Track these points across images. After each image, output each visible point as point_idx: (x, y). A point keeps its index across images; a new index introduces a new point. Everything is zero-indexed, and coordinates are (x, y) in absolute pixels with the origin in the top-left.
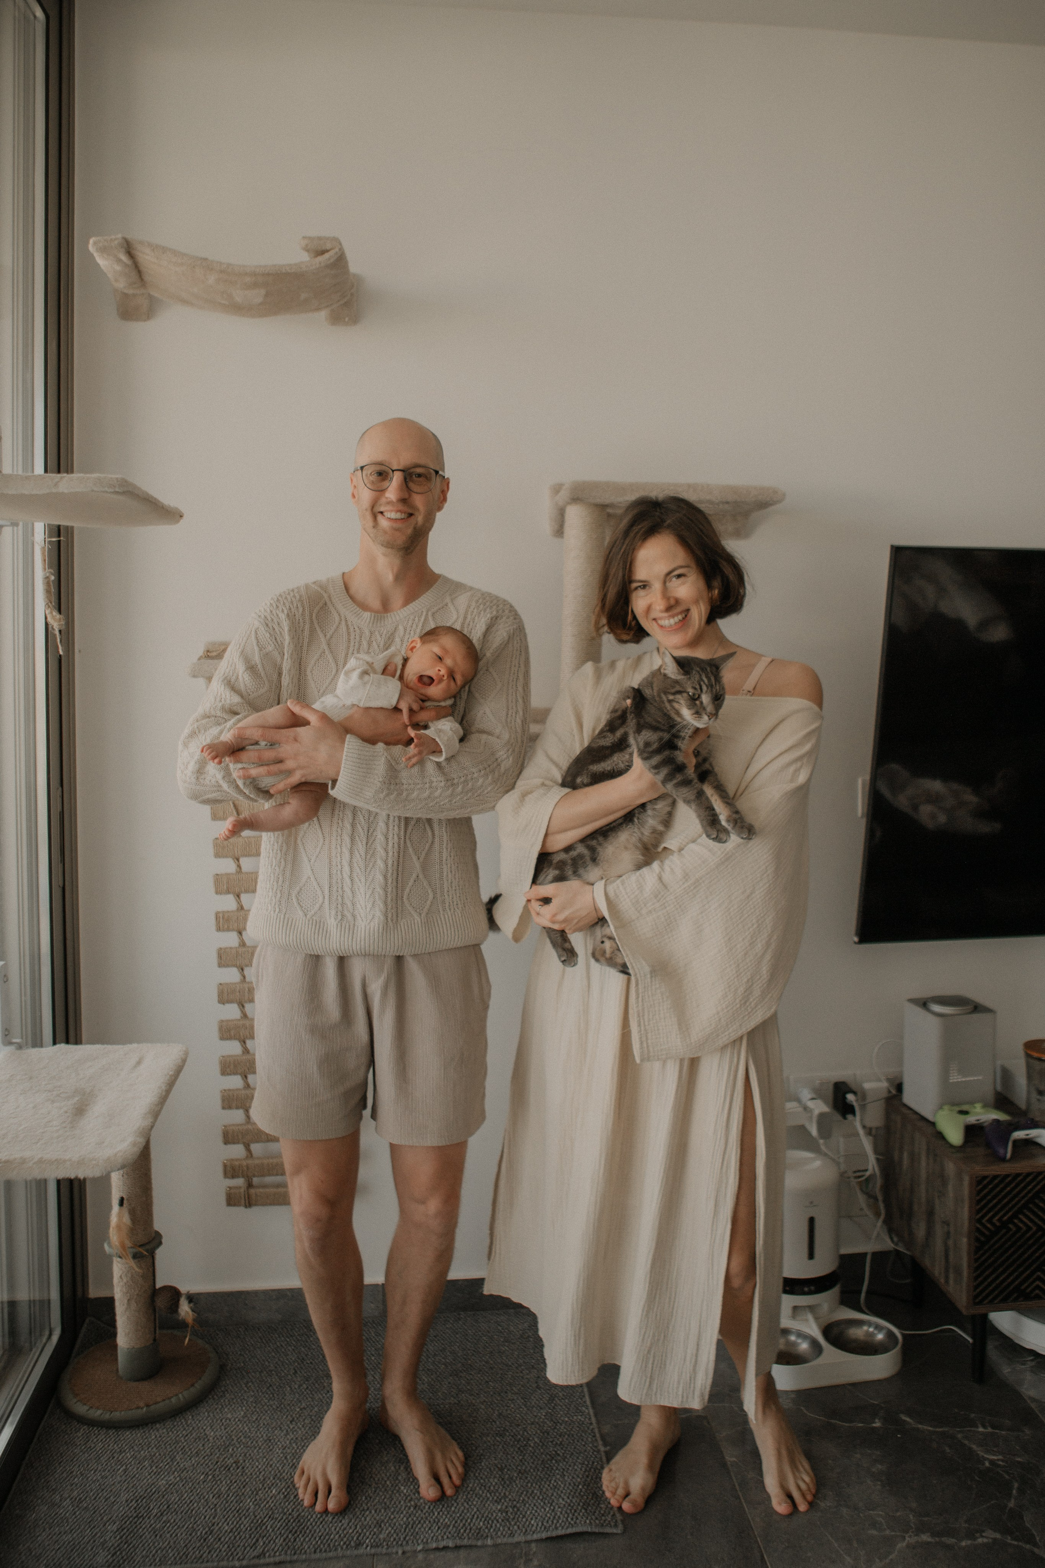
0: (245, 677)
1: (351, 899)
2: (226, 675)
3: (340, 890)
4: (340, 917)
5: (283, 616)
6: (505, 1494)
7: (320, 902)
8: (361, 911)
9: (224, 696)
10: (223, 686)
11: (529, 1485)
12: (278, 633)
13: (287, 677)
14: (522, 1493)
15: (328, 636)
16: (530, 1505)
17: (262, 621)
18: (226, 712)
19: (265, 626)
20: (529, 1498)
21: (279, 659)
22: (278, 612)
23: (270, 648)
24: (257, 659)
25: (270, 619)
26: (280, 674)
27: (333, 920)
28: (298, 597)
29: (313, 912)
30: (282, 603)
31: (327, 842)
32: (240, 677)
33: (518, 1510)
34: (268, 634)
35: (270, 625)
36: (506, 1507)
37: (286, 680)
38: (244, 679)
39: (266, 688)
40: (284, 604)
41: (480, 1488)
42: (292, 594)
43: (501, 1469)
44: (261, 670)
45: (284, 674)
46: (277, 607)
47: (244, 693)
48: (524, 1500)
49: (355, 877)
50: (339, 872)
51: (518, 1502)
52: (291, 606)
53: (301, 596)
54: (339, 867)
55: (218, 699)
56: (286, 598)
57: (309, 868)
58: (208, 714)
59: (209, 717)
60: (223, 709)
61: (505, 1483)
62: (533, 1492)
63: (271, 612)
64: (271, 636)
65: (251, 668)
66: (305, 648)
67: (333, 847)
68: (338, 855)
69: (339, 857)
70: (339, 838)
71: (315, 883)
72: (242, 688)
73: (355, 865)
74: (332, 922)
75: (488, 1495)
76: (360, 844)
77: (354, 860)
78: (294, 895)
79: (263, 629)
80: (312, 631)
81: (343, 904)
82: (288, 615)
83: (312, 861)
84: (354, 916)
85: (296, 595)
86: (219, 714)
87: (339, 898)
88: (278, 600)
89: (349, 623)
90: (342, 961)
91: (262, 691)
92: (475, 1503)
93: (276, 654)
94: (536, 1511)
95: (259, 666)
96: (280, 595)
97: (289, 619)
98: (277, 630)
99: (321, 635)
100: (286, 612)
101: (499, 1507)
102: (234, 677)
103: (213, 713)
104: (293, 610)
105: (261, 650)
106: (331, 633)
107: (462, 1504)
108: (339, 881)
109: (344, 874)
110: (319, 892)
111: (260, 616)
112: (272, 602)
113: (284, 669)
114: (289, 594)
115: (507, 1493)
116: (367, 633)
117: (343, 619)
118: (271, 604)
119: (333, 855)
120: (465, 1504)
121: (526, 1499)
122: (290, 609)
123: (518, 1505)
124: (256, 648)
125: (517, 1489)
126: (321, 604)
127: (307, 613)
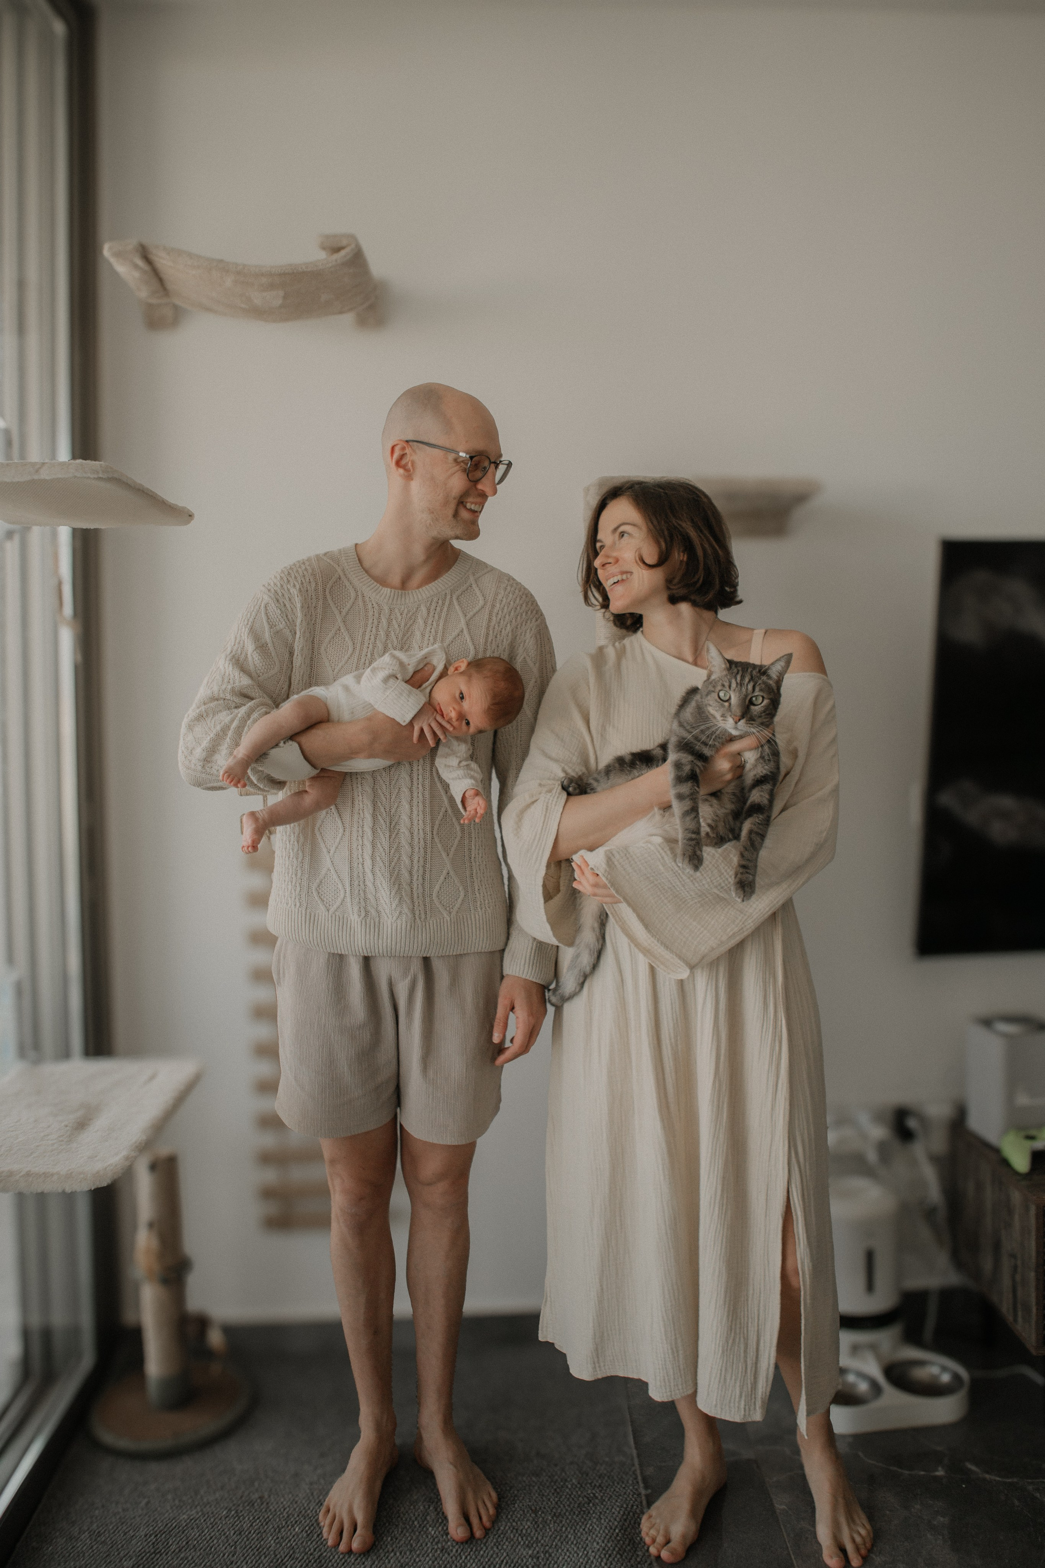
0: (254, 656)
1: (374, 894)
2: (234, 653)
3: (361, 883)
4: (363, 914)
5: (294, 592)
6: (537, 1538)
7: (342, 896)
8: (386, 907)
9: (232, 676)
10: (231, 665)
11: (564, 1529)
12: (289, 609)
13: (300, 657)
14: (555, 1538)
15: (344, 613)
16: (563, 1550)
17: (273, 596)
18: (236, 695)
19: (276, 602)
20: (562, 1543)
21: (290, 638)
22: (289, 586)
23: (281, 626)
24: (267, 636)
25: (280, 594)
26: (291, 654)
27: (356, 916)
28: (310, 571)
29: (335, 907)
30: (293, 577)
31: (347, 833)
32: (249, 655)
33: (550, 1555)
34: (279, 611)
35: (281, 601)
36: (538, 1552)
37: (298, 660)
38: (253, 658)
39: (276, 669)
40: (296, 578)
41: (512, 1532)
42: (303, 567)
43: (535, 1512)
44: (272, 649)
45: (296, 654)
46: (289, 581)
47: (254, 674)
48: (556, 1545)
49: (378, 871)
50: (360, 866)
51: (550, 1548)
52: (303, 581)
53: (313, 569)
54: (361, 859)
55: (226, 680)
56: (297, 571)
57: (328, 859)
58: (216, 696)
59: (217, 700)
60: (233, 690)
61: (538, 1526)
62: (567, 1536)
63: (282, 586)
64: (282, 612)
65: (261, 647)
66: (318, 626)
67: (354, 838)
68: (360, 847)
69: (360, 850)
70: (360, 829)
71: (335, 876)
72: (252, 668)
73: (378, 859)
74: (355, 918)
75: (520, 1539)
76: (382, 836)
77: (377, 854)
78: (314, 889)
79: (273, 605)
80: (326, 606)
81: (366, 899)
82: (300, 590)
83: (332, 852)
84: (378, 912)
85: (308, 568)
86: (228, 697)
87: (361, 892)
88: (289, 574)
89: (367, 599)
90: (367, 961)
91: (273, 672)
92: (505, 1547)
93: (287, 632)
94: (569, 1557)
95: (269, 645)
96: (291, 568)
97: (302, 595)
98: (288, 605)
99: (336, 612)
100: (298, 587)
101: (530, 1552)
102: (243, 656)
103: (222, 696)
104: (305, 585)
105: (271, 628)
106: (346, 609)
107: (492, 1548)
108: (361, 875)
109: (366, 867)
110: (340, 886)
111: (269, 590)
112: (282, 575)
113: (296, 647)
114: (300, 567)
115: (540, 1538)
116: (386, 609)
117: (359, 593)
118: (281, 578)
119: (354, 846)
120: (495, 1549)
121: (559, 1544)
122: (302, 584)
123: (550, 1551)
124: (266, 624)
125: (550, 1533)
126: (334, 579)
127: (320, 588)
